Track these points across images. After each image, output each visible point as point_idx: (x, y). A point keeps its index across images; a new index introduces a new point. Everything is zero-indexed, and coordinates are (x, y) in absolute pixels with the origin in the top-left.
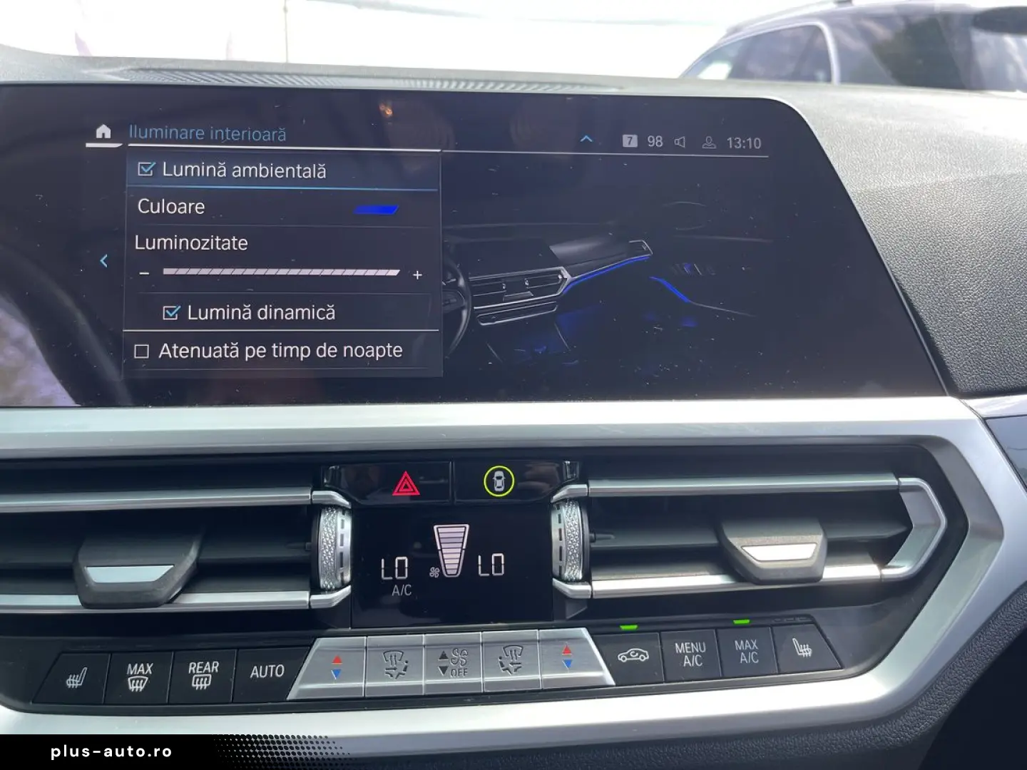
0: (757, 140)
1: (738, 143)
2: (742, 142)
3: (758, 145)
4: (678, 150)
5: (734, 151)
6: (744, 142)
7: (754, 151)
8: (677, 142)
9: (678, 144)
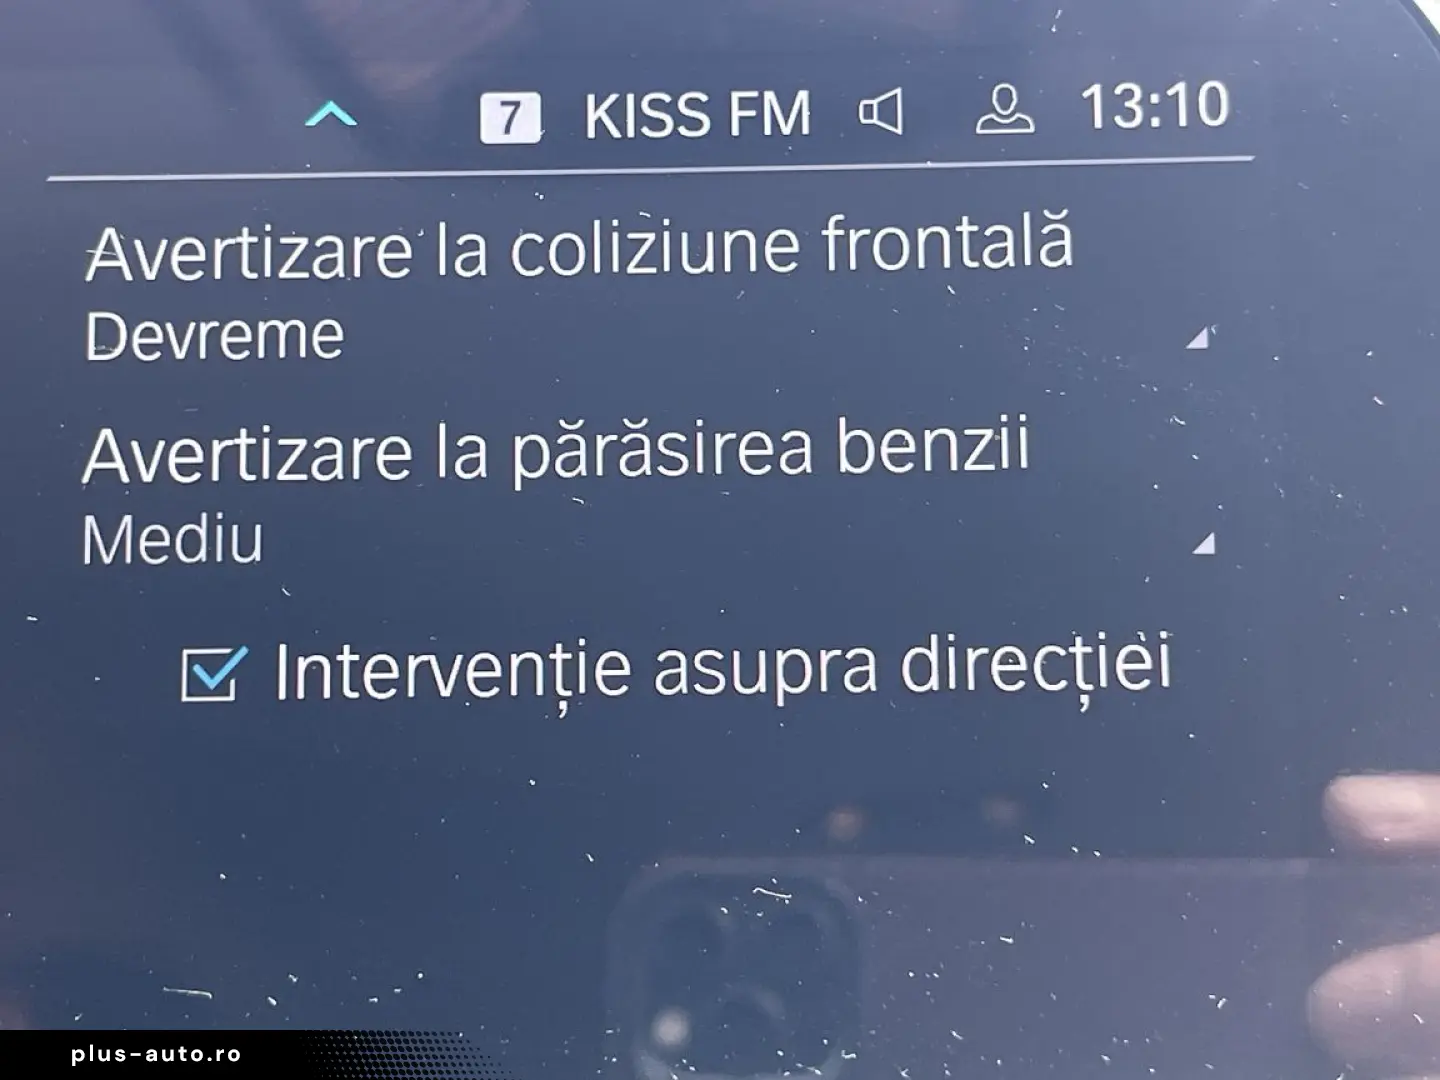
0: (1213, 92)
1: (1130, 104)
2: (1144, 102)
3: (1214, 112)
4: (877, 144)
5: (1112, 140)
6: (1155, 98)
7: (1198, 136)
8: (869, 112)
9: (875, 121)
